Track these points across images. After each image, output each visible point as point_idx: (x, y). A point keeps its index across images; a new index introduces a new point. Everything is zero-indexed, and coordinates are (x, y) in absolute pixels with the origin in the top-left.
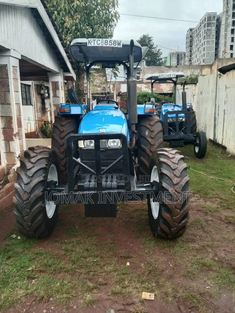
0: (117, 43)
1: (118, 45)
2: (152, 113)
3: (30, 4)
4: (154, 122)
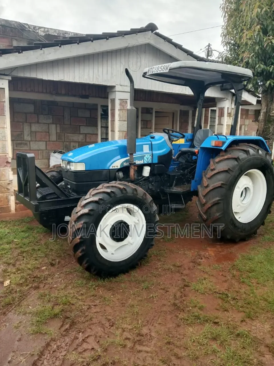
0: (165, 68)
1: (166, 70)
2: (218, 147)
3: (129, 44)
4: (222, 158)
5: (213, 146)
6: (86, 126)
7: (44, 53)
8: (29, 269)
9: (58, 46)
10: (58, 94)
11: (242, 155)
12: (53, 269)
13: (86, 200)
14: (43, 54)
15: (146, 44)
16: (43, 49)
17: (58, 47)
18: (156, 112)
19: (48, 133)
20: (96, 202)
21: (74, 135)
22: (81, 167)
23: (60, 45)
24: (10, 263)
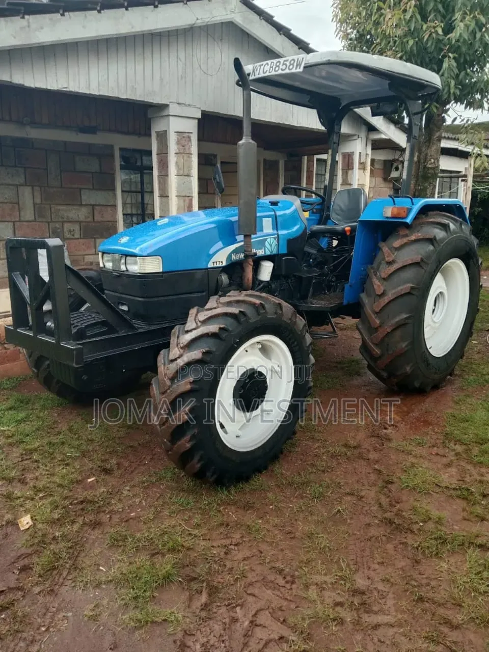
0: (295, 64)
1: (296, 69)
2: (400, 218)
3: (197, 19)
4: (405, 240)
5: (387, 218)
6: (93, 189)
7: (29, 26)
8: (60, 486)
9: (58, 12)
10: (34, 124)
11: (439, 234)
12: (112, 481)
13: (190, 334)
14: (27, 29)
15: (222, 23)
16: (26, 17)
17: (58, 16)
18: (222, 163)
19: (17, 204)
20: (214, 335)
21: (70, 208)
22: (153, 266)
23: (61, 12)
24: (13, 479)
